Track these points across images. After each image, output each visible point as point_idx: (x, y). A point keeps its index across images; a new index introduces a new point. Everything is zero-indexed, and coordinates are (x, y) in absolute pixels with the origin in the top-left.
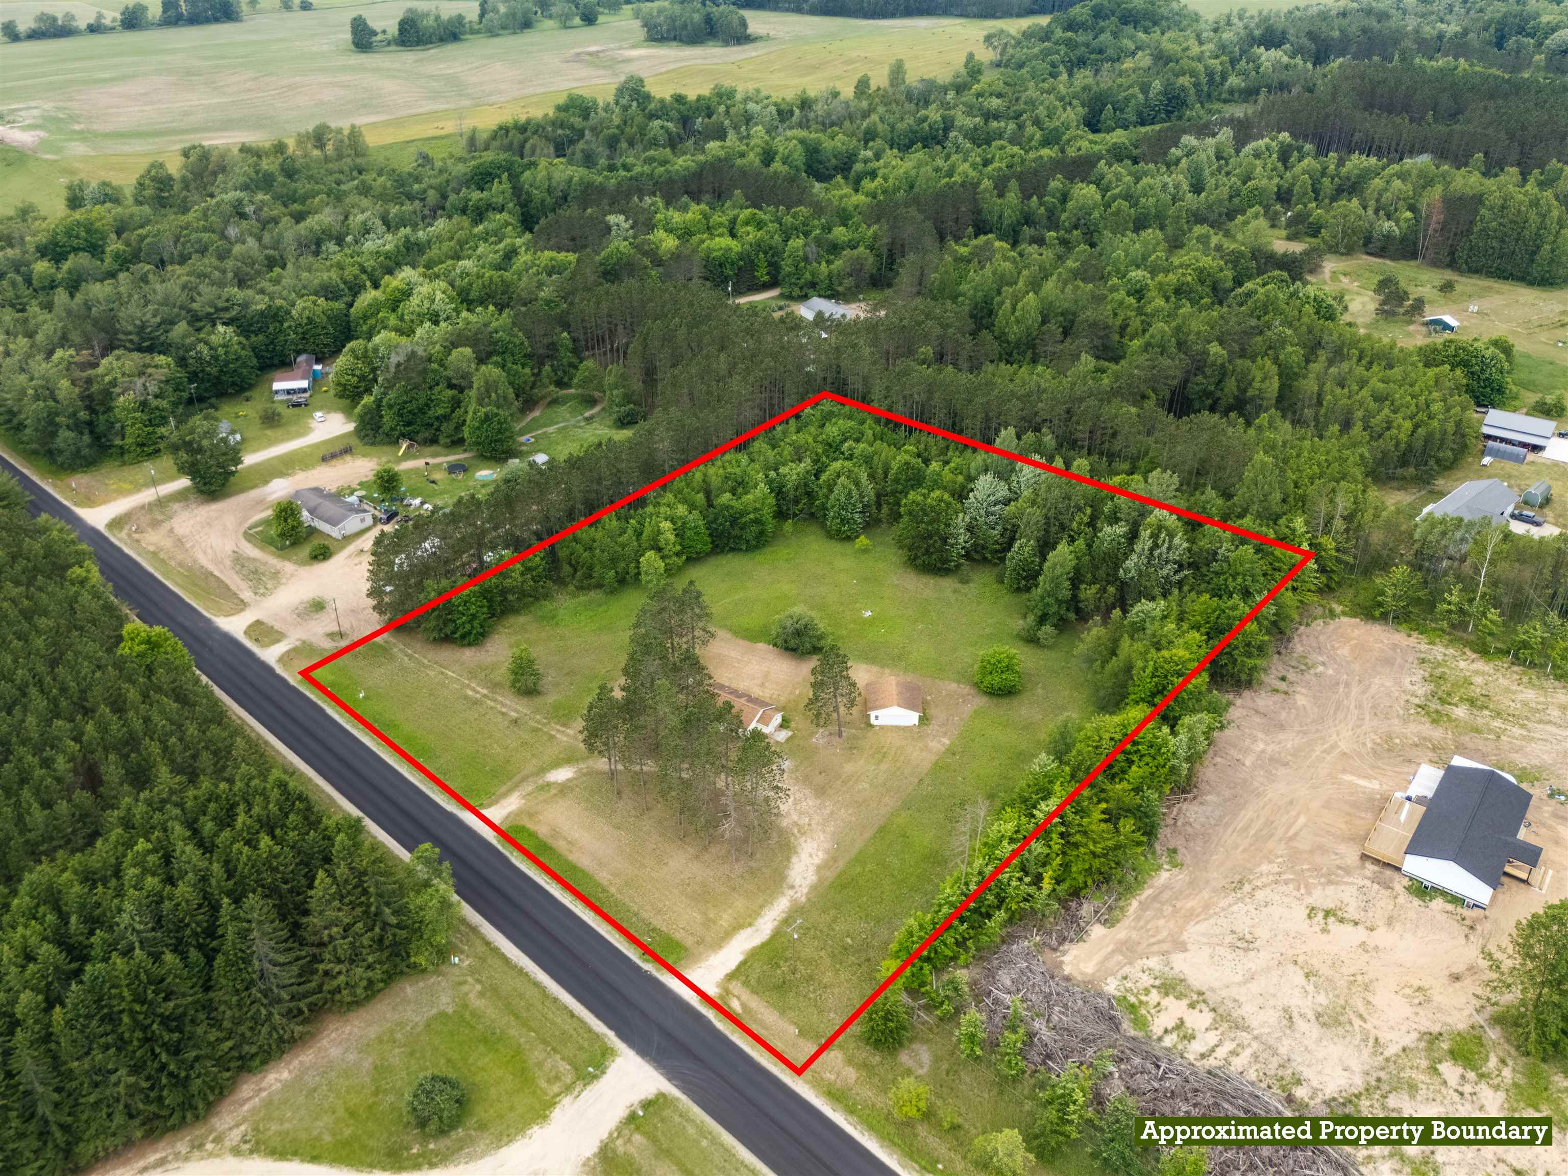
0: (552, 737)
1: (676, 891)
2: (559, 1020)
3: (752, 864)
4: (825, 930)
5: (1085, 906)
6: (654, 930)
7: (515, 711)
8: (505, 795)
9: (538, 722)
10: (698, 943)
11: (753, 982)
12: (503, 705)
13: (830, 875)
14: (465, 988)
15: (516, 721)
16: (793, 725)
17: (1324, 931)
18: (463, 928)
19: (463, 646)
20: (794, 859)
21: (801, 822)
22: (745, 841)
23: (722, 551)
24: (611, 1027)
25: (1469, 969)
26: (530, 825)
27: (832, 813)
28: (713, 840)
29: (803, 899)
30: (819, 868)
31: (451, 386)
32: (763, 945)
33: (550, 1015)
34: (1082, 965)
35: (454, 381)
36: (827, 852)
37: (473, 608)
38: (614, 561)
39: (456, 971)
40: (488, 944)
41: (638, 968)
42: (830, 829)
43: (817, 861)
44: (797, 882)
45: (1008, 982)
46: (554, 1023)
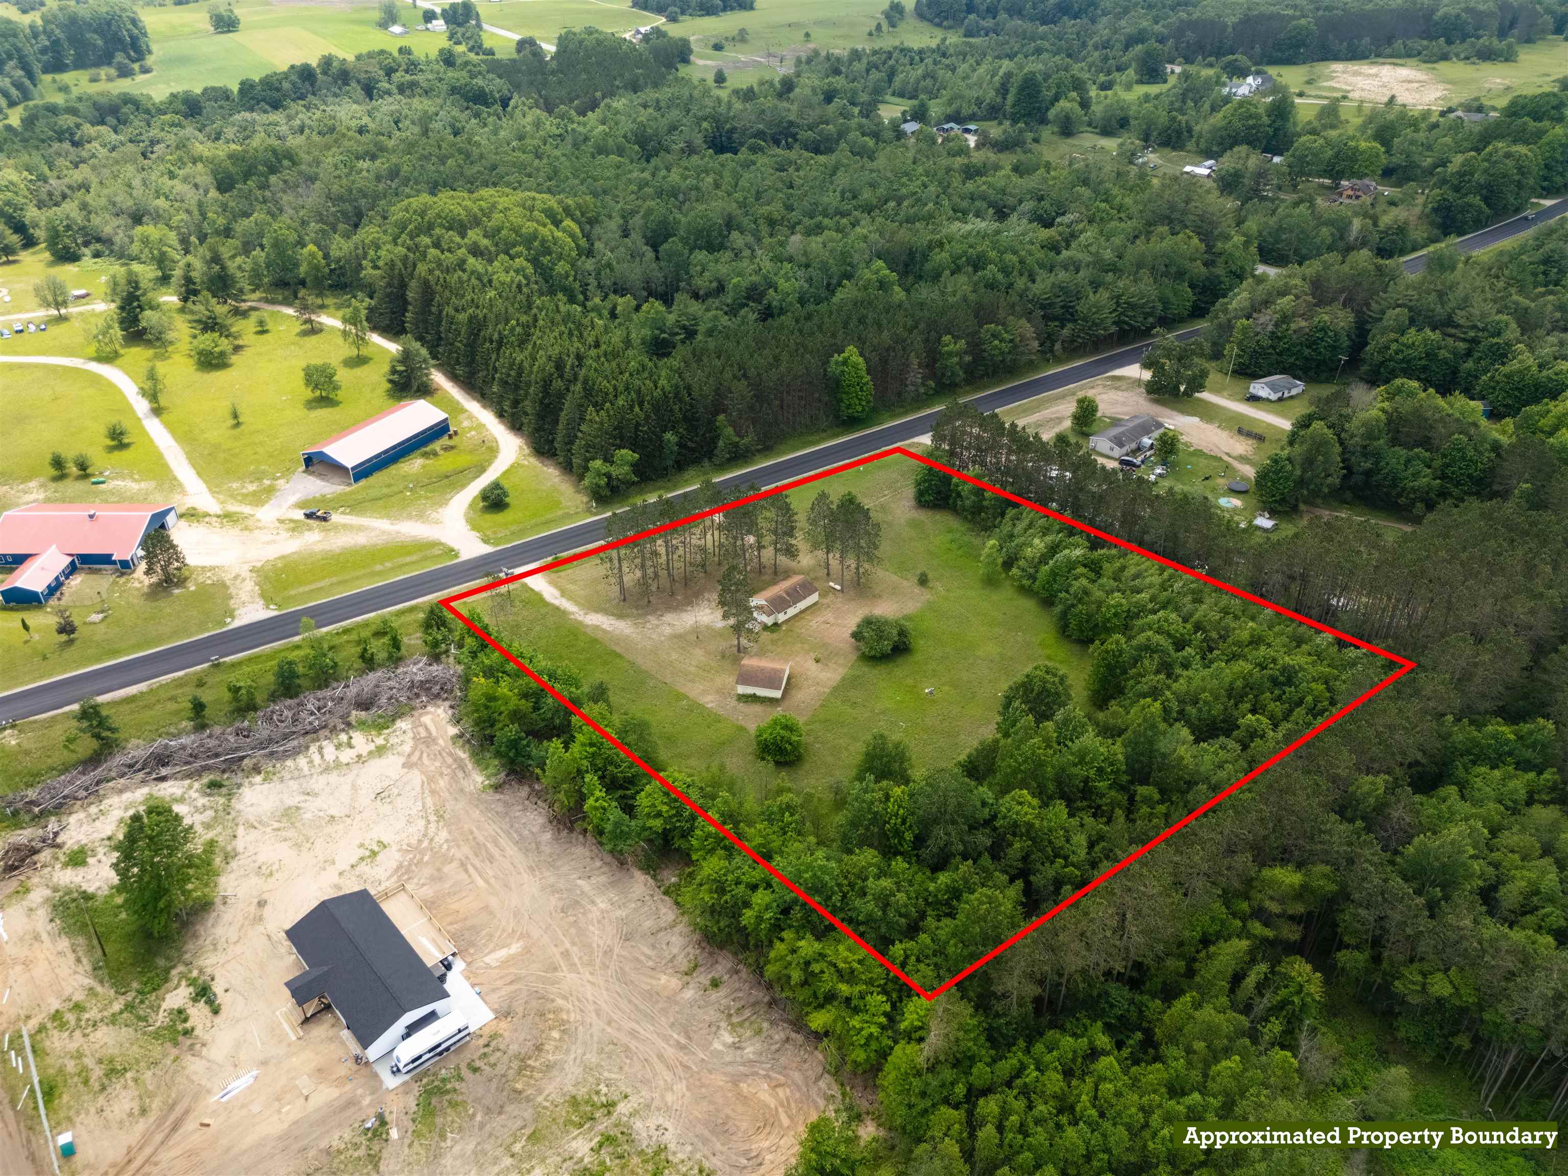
17: (362, 845)
25: (261, 919)
34: (430, 716)
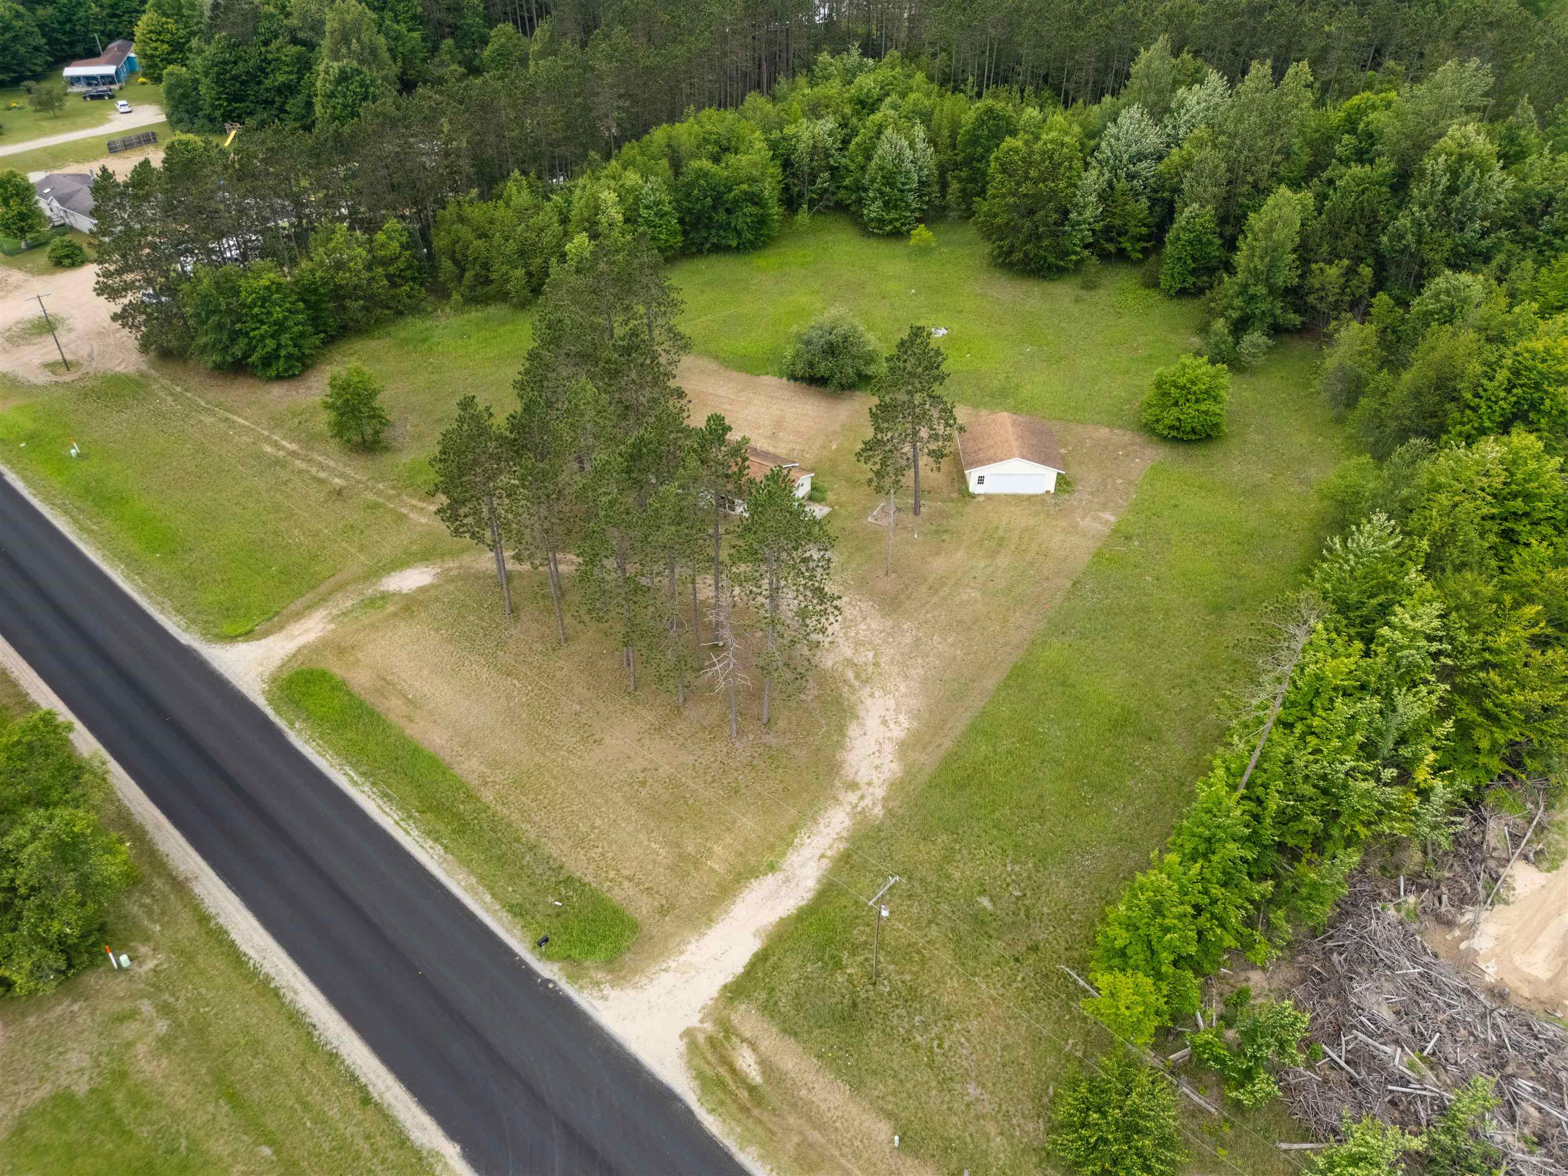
0: (402, 518)
1: (618, 797)
2: (334, 1112)
3: (771, 740)
4: (932, 878)
5: (1492, 824)
6: (569, 881)
7: (342, 475)
8: (298, 616)
9: (379, 493)
10: (663, 911)
11: (784, 1004)
12: (322, 467)
13: (928, 760)
14: (129, 1030)
15: (339, 493)
16: (831, 496)
18: (158, 883)
19: (270, 380)
20: (853, 730)
21: (859, 660)
22: (755, 695)
23: (700, 252)
24: (452, 1133)
26: (337, 670)
27: (917, 640)
28: (690, 694)
29: (879, 811)
30: (904, 748)
31: (295, 41)
32: (803, 915)
33: (316, 1098)
34: (1518, 959)
35: (301, 35)
36: (915, 715)
37: (278, 313)
38: (524, 253)
39: (119, 986)
40: (204, 919)
41: (530, 974)
42: (916, 672)
43: (898, 733)
44: (862, 778)
45: (1386, 1014)
46: (321, 1120)
